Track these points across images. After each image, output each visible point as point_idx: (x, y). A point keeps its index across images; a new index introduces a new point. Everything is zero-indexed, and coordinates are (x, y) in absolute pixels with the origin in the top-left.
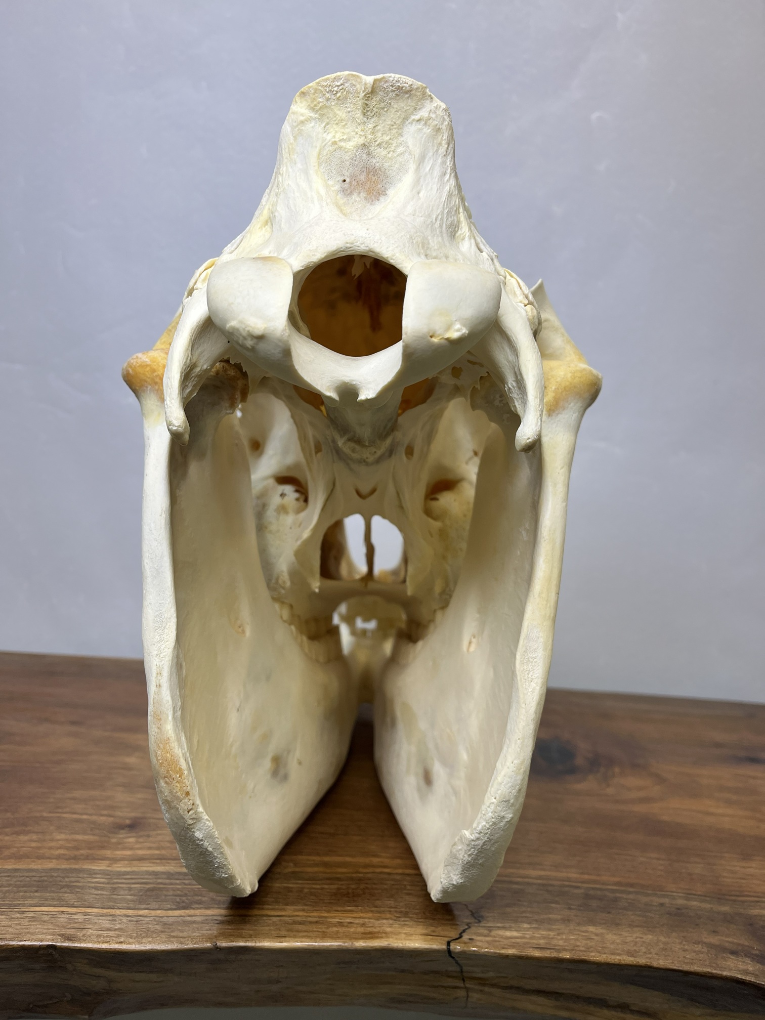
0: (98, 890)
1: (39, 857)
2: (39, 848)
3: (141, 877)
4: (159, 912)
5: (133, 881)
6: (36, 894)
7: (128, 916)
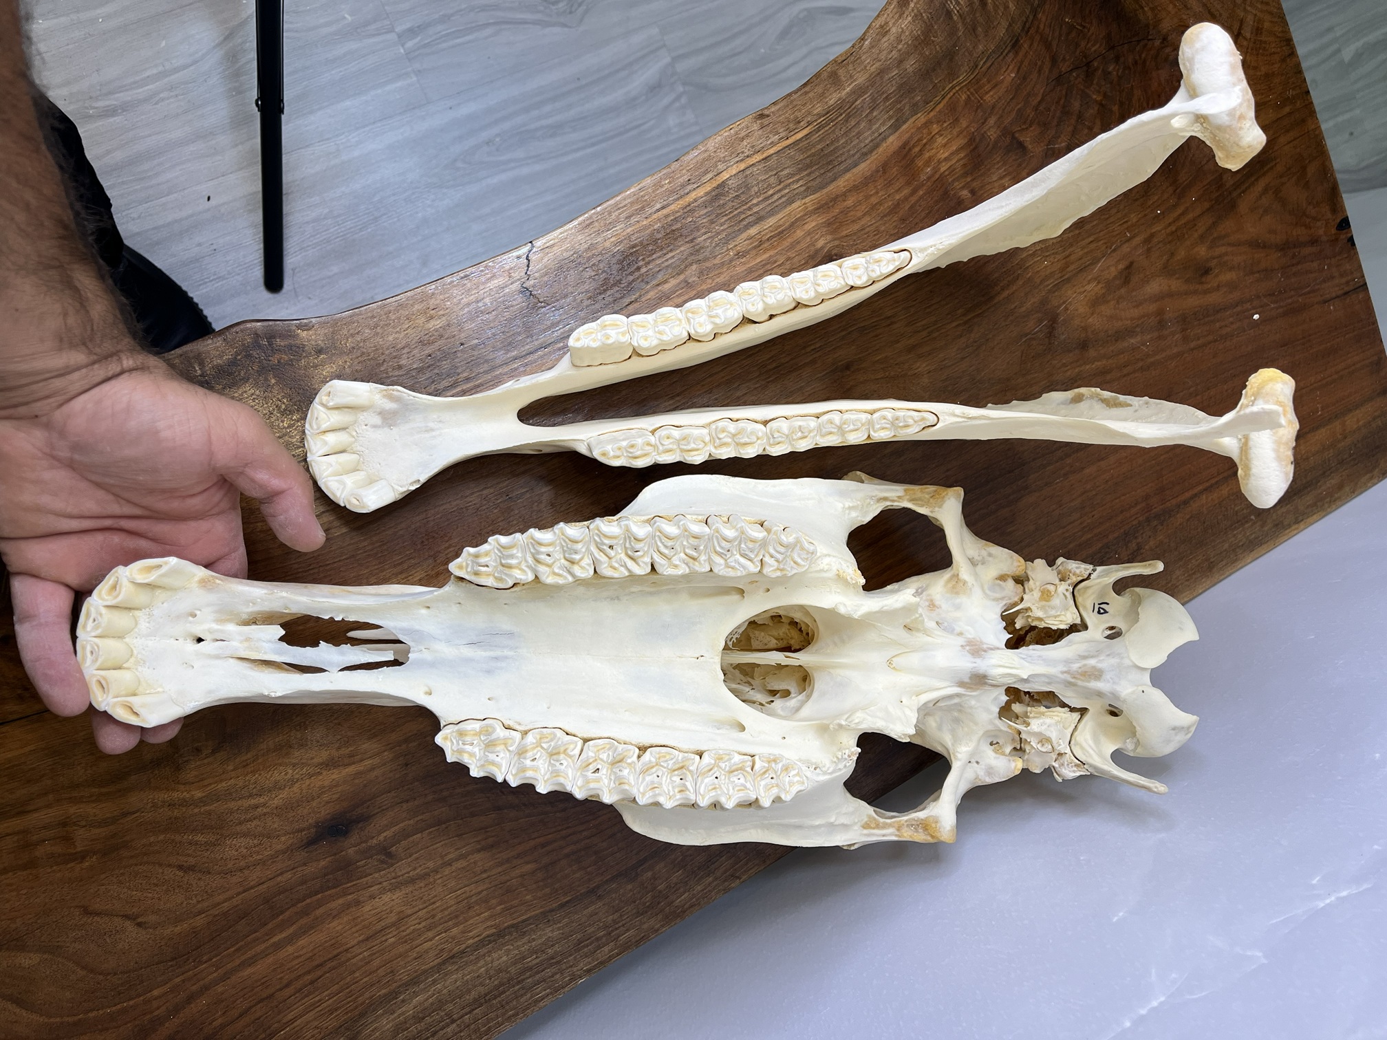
0: (789, 174)
1: (855, 188)
2: (867, 197)
3: (775, 205)
4: (734, 172)
5: (776, 197)
6: (819, 147)
7: (748, 156)
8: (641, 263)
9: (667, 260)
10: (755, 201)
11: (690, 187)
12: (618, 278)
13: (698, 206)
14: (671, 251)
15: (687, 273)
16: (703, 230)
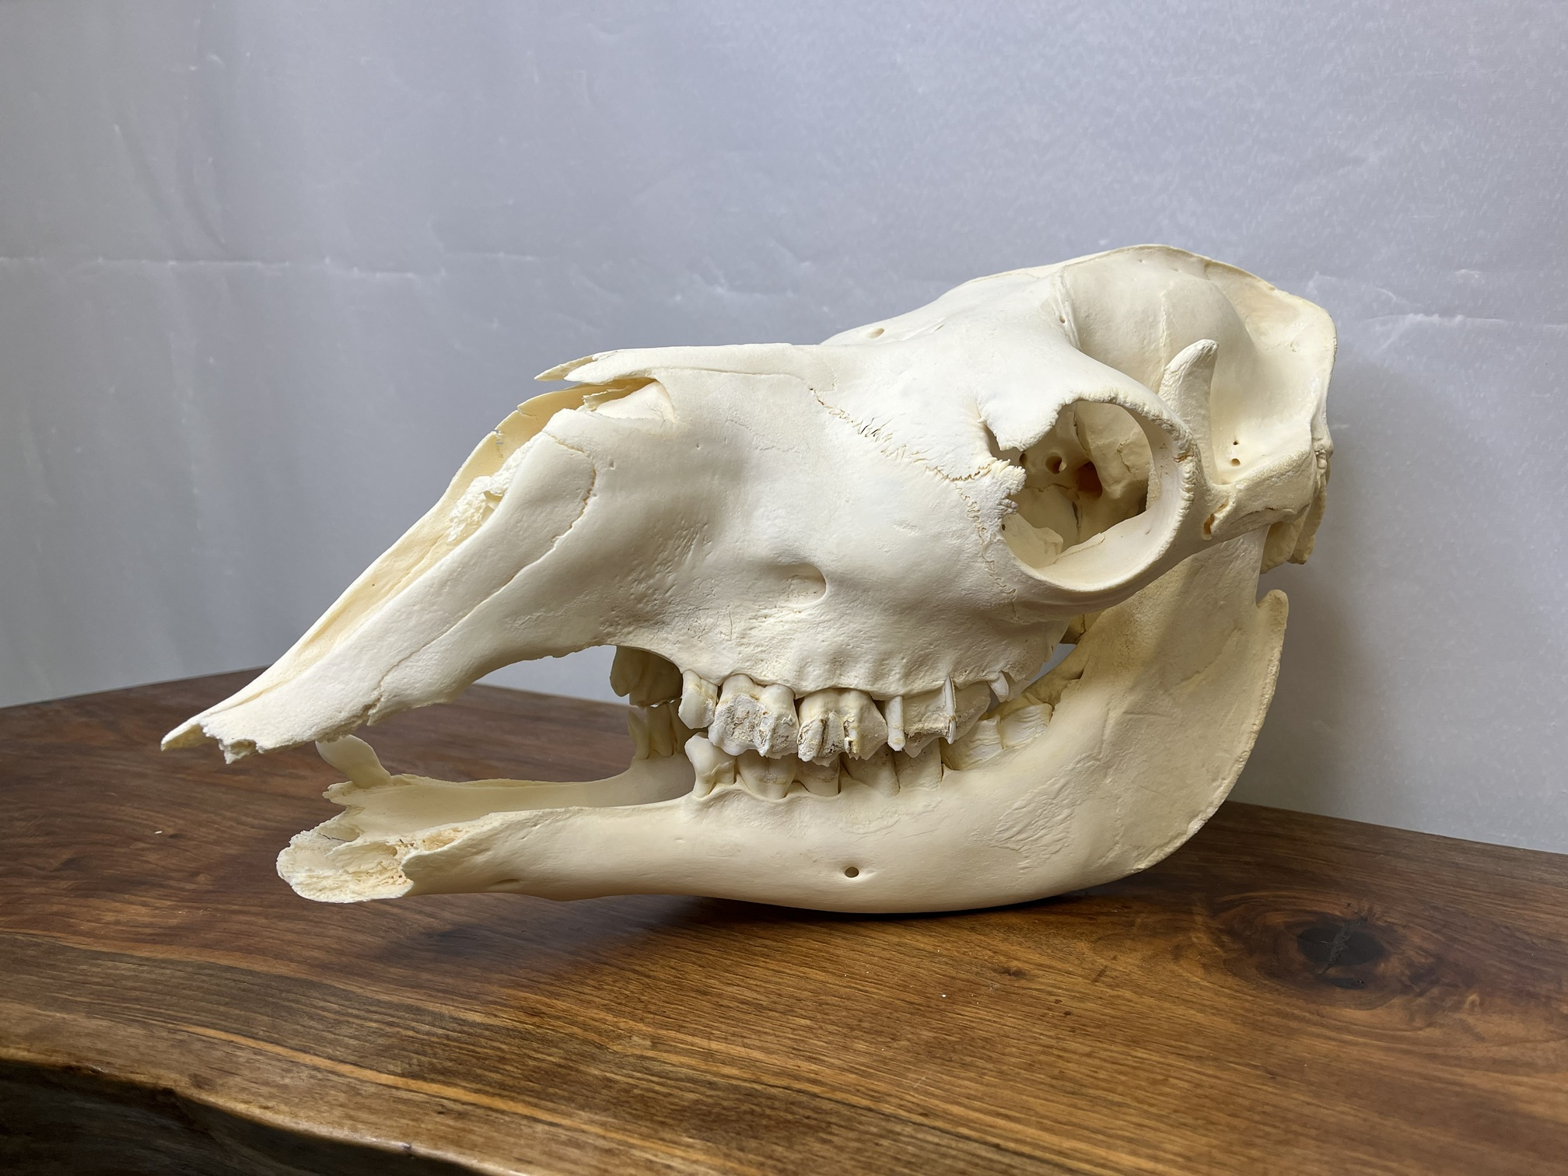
0: (314, 1020)
2: (291, 943)
6: (222, 1008)
8: (686, 1104)
9: (639, 1079)
10: (411, 1033)
11: (458, 1107)
12: (748, 1117)
13: (489, 1084)
14: (616, 1082)
15: (638, 1052)
16: (531, 1063)
